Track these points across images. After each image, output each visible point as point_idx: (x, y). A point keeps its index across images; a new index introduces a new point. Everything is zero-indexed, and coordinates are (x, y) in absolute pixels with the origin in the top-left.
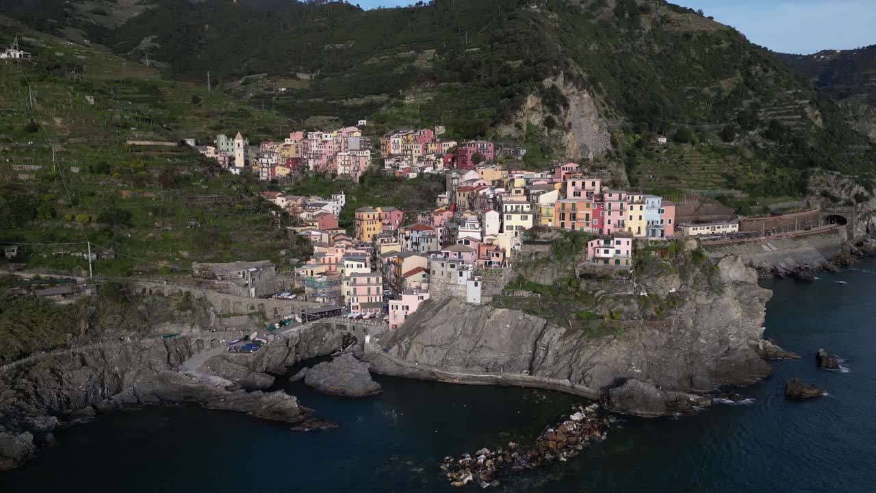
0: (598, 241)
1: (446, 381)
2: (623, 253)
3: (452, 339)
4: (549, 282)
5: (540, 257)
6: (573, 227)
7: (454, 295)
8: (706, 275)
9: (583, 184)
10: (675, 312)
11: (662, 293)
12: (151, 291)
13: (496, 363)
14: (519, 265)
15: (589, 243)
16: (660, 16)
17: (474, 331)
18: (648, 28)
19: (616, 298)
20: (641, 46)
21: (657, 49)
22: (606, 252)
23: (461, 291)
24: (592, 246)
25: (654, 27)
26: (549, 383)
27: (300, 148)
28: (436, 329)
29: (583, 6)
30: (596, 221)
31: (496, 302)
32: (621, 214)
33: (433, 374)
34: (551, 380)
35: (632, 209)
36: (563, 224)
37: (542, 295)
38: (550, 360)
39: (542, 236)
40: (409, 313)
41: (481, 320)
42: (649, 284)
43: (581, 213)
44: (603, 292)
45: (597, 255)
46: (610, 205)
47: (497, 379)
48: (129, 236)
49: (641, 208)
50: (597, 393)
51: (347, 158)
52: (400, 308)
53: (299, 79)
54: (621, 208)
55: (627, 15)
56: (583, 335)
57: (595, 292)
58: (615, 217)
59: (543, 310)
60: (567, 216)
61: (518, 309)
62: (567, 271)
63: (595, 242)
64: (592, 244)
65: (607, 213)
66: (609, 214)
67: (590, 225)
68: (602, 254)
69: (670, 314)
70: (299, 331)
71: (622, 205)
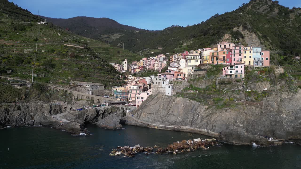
0: (227, 68)
1: (153, 128)
2: (239, 72)
3: (158, 111)
4: (204, 87)
5: (201, 77)
6: (218, 63)
7: (161, 92)
8: (288, 84)
9: (225, 46)
10: (265, 99)
11: (259, 91)
12: (53, 89)
13: (175, 121)
14: (191, 80)
15: (223, 69)
16: (299, 13)
17: (167, 107)
18: (293, 18)
19: (233, 92)
20: (289, 25)
21: (297, 25)
22: (231, 72)
23: (163, 90)
24: (225, 70)
25: (296, 17)
26: (197, 131)
27: (144, 63)
28: (152, 106)
29: (263, 13)
30: (228, 60)
31: (178, 95)
32: (240, 55)
33: (148, 125)
34: (198, 129)
35: (245, 52)
36: (213, 62)
37: (199, 92)
38: (199, 120)
39: (203, 68)
40: (144, 100)
41: (171, 103)
42: (252, 86)
43: (221, 56)
44: (227, 89)
45: (227, 74)
46: (234, 51)
47: (175, 128)
48: (52, 71)
49: (250, 52)
50: (218, 135)
51: (158, 64)
52: (140, 98)
53: (159, 49)
54: (240, 52)
55: (283, 14)
56: (215, 108)
57: (223, 89)
58: (237, 57)
59: (199, 98)
60: (215, 58)
61: (187, 98)
62: (212, 82)
63: (226, 68)
64: (225, 69)
65: (233, 55)
66: (234, 56)
67: (226, 62)
68: (229, 73)
69: (262, 100)
70: (105, 108)
71: (240, 51)
